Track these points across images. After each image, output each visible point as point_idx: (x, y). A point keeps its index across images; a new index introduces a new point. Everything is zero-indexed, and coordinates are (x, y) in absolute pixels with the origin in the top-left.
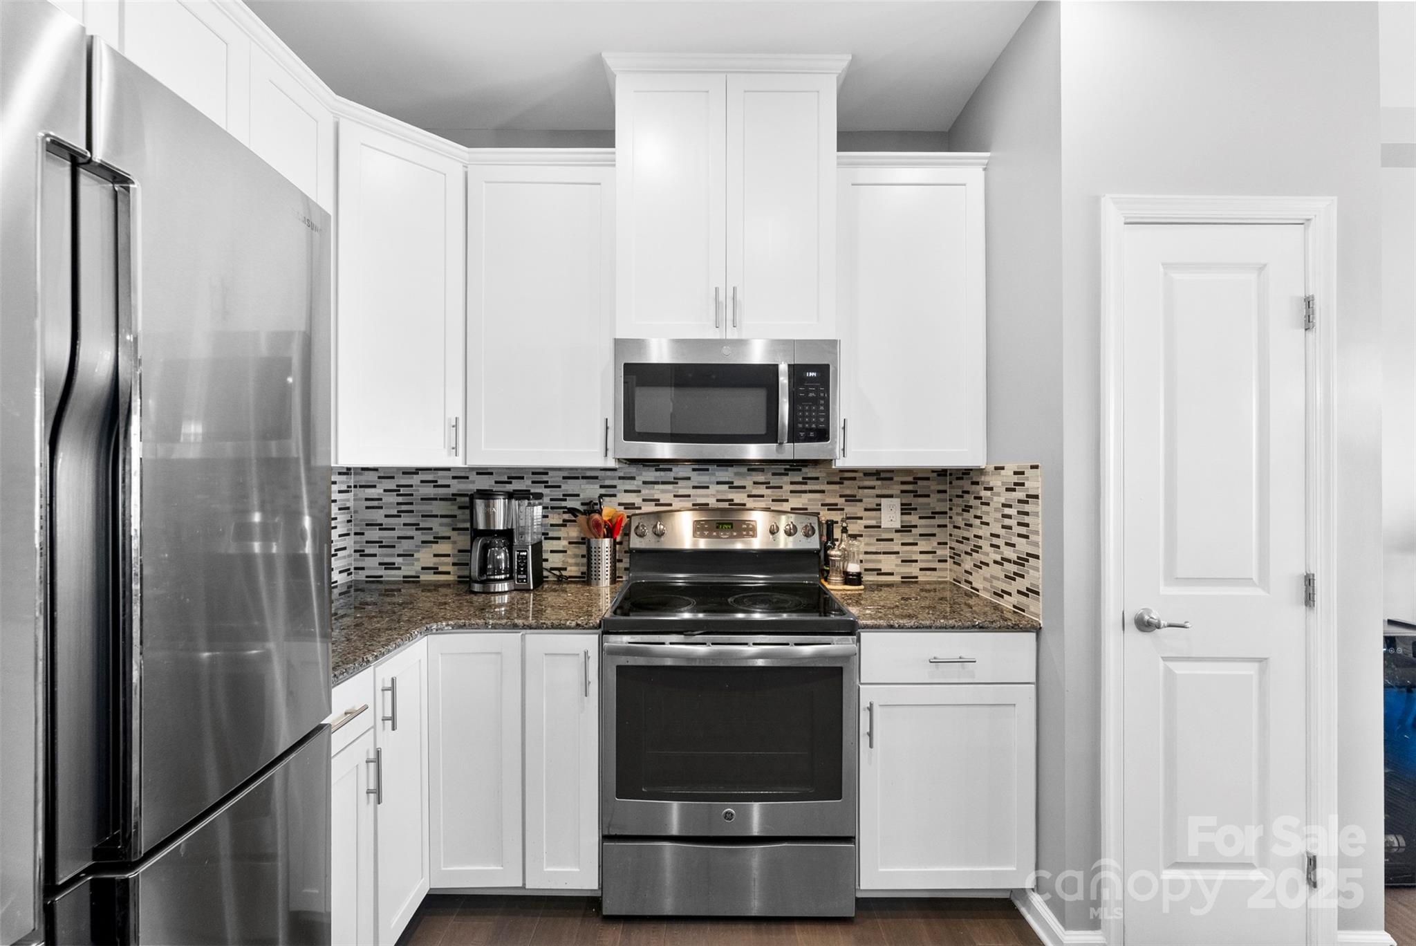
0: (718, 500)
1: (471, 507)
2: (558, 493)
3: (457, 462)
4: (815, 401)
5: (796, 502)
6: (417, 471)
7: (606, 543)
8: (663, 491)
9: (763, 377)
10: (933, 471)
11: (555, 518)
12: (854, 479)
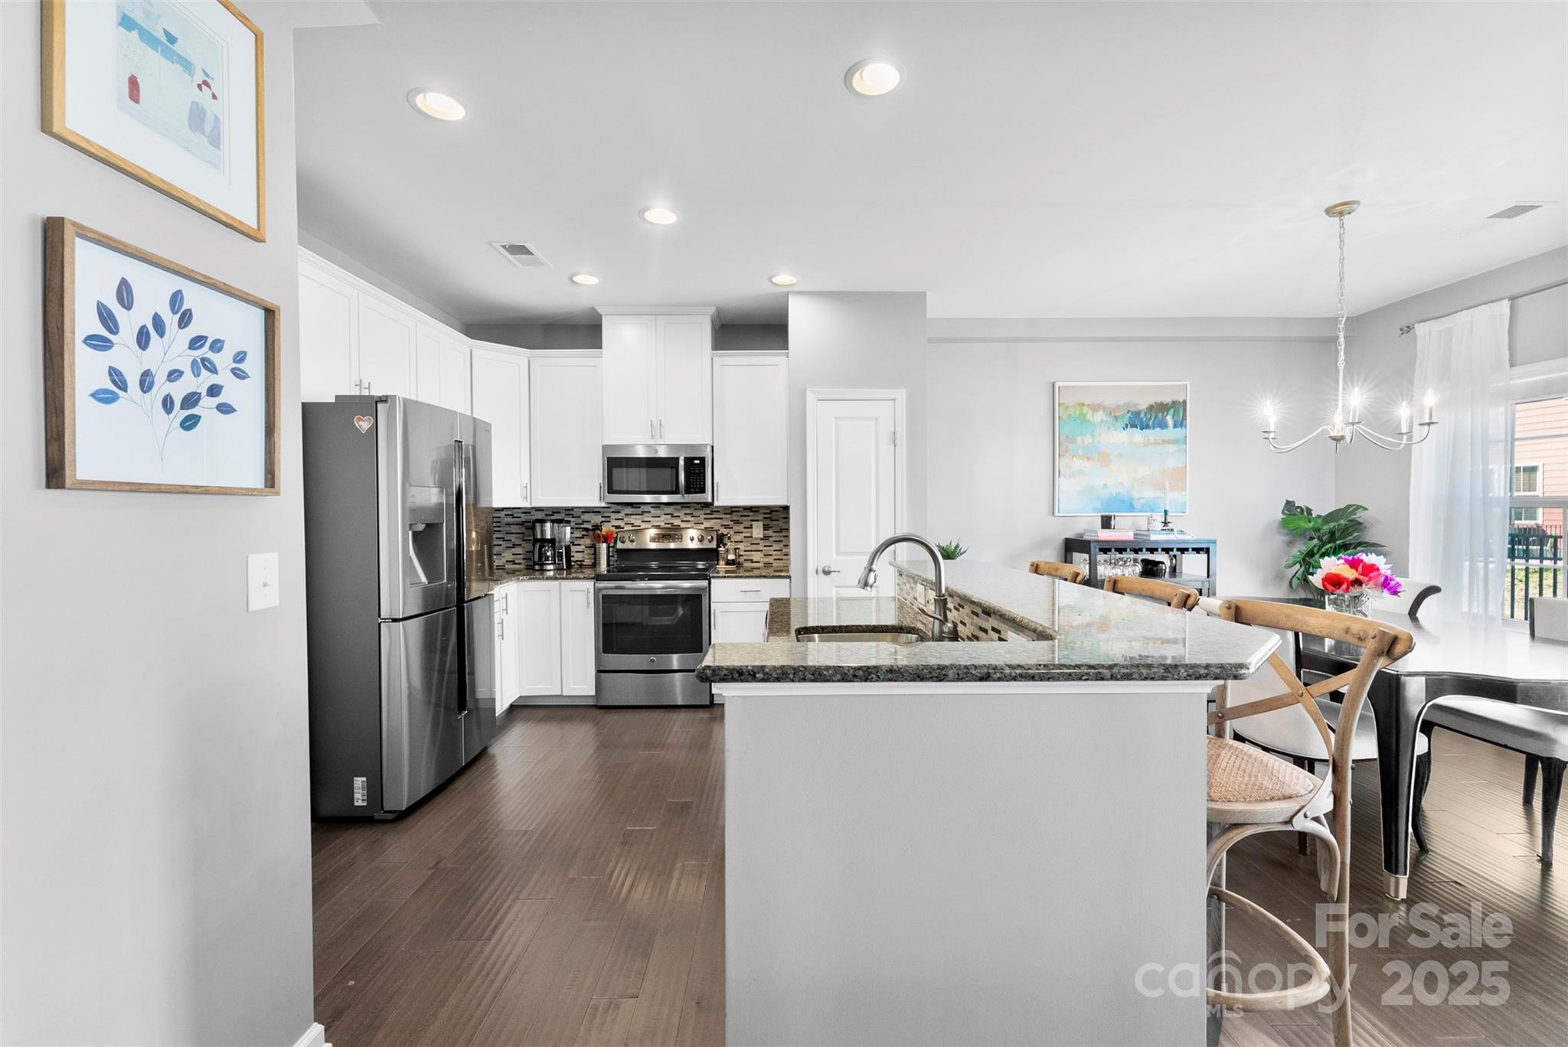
0: (666, 524)
1: (533, 528)
2: (579, 521)
3: (528, 505)
4: (699, 474)
5: (707, 524)
6: (503, 509)
7: (604, 545)
8: (636, 519)
9: (671, 463)
10: (781, 507)
11: (578, 534)
12: (738, 511)
